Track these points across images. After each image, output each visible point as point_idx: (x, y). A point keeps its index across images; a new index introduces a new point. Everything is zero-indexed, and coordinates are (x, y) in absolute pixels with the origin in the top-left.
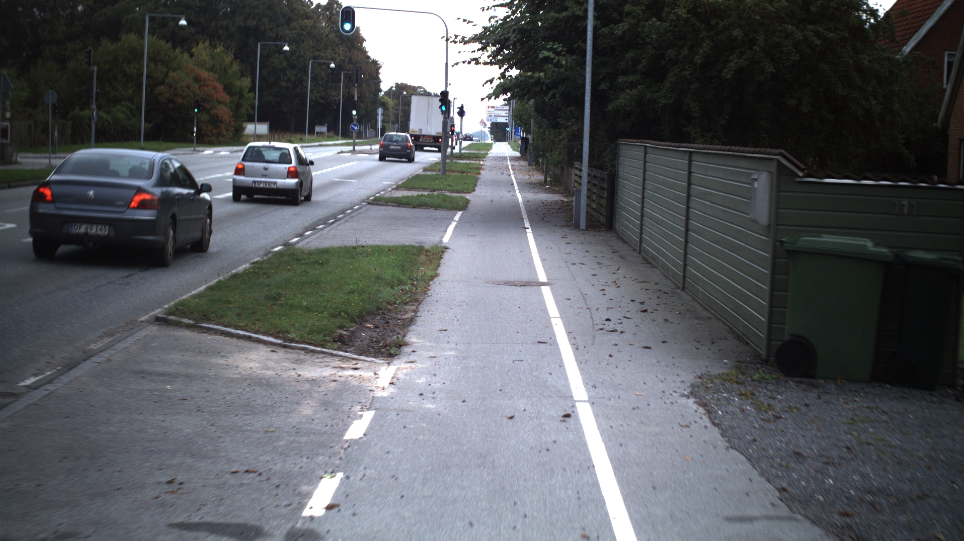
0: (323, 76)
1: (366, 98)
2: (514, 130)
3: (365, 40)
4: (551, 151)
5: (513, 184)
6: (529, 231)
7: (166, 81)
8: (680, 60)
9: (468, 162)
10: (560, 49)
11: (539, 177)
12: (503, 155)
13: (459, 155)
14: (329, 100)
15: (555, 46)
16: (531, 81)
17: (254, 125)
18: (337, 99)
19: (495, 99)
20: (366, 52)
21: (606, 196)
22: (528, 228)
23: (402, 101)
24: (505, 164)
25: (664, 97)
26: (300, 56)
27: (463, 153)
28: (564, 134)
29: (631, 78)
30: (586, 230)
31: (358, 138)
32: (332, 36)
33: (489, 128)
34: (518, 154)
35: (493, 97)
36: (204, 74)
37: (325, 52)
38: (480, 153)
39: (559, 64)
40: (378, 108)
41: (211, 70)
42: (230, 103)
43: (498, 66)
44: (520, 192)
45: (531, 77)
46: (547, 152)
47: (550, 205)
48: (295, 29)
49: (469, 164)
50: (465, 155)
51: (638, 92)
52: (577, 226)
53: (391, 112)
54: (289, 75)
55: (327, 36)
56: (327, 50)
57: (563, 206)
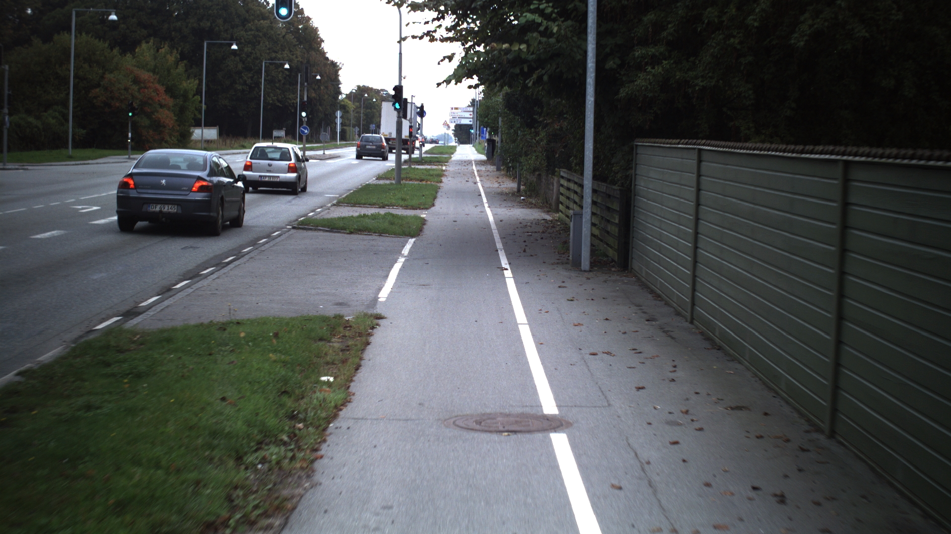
0: (280, 78)
1: (325, 100)
2: (478, 132)
3: (323, 41)
4: (526, 155)
5: (480, 195)
6: (508, 273)
7: (102, 83)
8: (725, 23)
9: (429, 167)
10: (549, 10)
11: (510, 185)
12: (468, 158)
13: (420, 159)
14: (287, 104)
15: (542, 7)
16: (510, 56)
17: (201, 130)
18: (295, 101)
19: (456, 84)
20: (324, 53)
21: (617, 221)
22: (507, 269)
23: (364, 104)
24: (470, 168)
25: (702, 76)
26: (257, 58)
27: (424, 157)
28: (543, 134)
29: (652, 50)
30: (590, 271)
31: (308, 141)
32: (290, 37)
33: (452, 130)
34: (483, 157)
35: (453, 82)
36: (145, 75)
37: (282, 54)
38: (443, 157)
39: (549, 32)
40: (337, 110)
41: (154, 71)
42: (173, 107)
43: (460, 43)
44: (489, 207)
45: (507, 51)
46: (522, 157)
47: (531, 227)
48: (251, 30)
49: (429, 170)
50: (426, 159)
51: (663, 70)
52: (576, 264)
53: (352, 115)
54: (245, 78)
55: (284, 37)
56: (284, 51)
57: (548, 228)
